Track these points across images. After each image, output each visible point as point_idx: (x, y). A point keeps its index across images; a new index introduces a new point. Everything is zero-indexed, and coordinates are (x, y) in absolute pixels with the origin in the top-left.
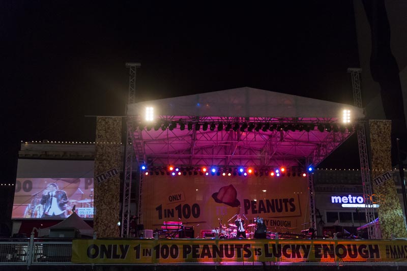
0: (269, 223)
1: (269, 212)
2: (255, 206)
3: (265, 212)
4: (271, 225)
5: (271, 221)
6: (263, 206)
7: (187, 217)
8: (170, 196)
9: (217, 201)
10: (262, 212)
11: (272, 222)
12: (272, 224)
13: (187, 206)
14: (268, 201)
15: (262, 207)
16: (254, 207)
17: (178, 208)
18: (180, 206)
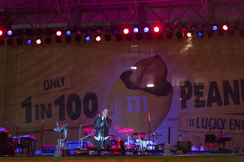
0: (227, 124)
1: (227, 103)
2: (202, 93)
3: (220, 104)
4: (231, 128)
5: (231, 120)
6: (217, 92)
7: (75, 117)
8: (46, 81)
9: (130, 86)
10: (215, 104)
11: (233, 122)
12: (233, 127)
13: (74, 97)
14: (226, 83)
15: (214, 95)
16: (199, 94)
17: (60, 101)
18: (63, 97)
